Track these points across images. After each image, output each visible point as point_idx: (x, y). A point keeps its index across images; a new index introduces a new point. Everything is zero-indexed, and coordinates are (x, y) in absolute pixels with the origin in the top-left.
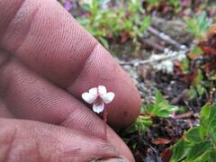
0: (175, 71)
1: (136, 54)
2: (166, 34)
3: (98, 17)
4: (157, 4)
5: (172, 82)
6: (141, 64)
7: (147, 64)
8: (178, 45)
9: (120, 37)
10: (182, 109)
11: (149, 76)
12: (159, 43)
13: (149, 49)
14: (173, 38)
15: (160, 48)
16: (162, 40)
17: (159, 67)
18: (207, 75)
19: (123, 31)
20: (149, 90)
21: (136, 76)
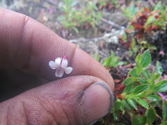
0: (119, 42)
1: (95, 35)
2: (112, 21)
3: (70, 15)
4: (105, 4)
5: (118, 49)
6: (99, 40)
7: (102, 39)
8: (119, 27)
9: (85, 27)
10: (125, 63)
11: (104, 47)
12: (108, 28)
13: (103, 31)
14: (117, 23)
15: (109, 30)
16: (110, 25)
17: (110, 41)
18: (138, 41)
19: (86, 22)
20: (105, 55)
21: (96, 47)
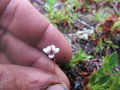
0: (89, 39)
1: (70, 31)
2: (84, 21)
3: (52, 14)
5: (88, 44)
6: (73, 36)
7: (76, 35)
8: (90, 26)
9: (63, 24)
10: (93, 57)
11: (77, 41)
12: (81, 26)
13: (77, 29)
14: (87, 23)
15: (82, 28)
16: (82, 24)
17: (81, 37)
18: (105, 40)
19: (64, 20)
20: (77, 48)
21: (70, 41)
